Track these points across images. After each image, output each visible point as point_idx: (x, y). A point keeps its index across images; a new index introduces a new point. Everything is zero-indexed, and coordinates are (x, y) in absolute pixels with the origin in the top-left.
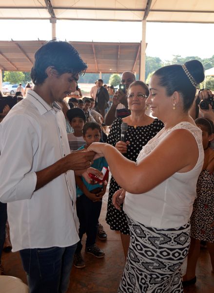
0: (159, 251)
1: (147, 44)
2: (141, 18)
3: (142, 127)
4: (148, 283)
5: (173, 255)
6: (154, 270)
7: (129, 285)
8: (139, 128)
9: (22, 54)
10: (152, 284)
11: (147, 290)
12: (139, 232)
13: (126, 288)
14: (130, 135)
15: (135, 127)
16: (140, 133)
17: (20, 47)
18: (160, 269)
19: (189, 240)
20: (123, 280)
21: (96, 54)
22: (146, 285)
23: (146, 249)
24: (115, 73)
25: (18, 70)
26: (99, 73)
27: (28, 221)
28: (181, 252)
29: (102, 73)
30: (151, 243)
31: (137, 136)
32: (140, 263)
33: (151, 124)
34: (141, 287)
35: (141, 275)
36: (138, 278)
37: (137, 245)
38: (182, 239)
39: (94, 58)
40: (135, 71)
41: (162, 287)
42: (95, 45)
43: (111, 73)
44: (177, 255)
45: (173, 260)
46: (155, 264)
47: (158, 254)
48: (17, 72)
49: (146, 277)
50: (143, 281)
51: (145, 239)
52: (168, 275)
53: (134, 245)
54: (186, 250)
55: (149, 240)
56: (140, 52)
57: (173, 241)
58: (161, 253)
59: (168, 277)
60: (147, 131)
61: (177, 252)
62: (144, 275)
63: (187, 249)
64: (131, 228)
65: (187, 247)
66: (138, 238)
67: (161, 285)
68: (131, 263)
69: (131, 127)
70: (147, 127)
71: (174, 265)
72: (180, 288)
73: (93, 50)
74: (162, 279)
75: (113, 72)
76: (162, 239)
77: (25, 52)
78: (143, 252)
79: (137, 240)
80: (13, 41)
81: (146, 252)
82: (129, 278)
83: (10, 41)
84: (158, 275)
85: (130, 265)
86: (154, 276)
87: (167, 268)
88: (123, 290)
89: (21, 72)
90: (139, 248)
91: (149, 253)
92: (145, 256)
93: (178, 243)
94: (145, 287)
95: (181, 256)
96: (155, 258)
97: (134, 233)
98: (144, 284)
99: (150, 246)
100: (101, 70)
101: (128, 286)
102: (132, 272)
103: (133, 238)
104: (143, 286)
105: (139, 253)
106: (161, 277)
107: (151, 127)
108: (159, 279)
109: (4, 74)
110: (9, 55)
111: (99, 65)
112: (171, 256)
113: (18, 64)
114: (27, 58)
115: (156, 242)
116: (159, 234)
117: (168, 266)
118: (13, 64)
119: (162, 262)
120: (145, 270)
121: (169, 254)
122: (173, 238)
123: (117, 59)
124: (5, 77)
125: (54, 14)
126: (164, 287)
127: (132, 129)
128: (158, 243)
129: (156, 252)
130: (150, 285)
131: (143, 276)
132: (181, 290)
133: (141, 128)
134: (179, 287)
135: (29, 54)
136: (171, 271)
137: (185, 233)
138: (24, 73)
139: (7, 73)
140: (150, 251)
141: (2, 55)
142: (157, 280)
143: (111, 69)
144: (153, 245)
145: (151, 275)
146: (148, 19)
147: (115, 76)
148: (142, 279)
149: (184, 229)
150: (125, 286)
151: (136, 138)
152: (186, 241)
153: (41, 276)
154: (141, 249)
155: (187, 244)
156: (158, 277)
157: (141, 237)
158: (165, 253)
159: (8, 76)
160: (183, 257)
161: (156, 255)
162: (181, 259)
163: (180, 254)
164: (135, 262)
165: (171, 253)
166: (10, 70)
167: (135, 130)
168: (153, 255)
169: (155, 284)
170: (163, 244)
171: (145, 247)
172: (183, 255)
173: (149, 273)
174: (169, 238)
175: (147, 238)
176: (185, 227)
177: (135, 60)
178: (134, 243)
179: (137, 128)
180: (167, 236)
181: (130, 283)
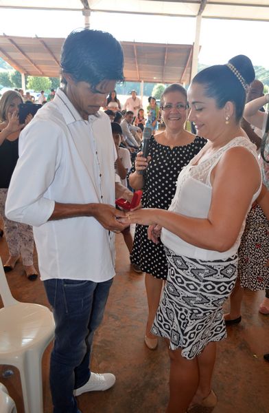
0: (203, 284)
1: (201, 46)
2: (196, 13)
3: (181, 147)
4: (188, 318)
5: (219, 289)
6: (196, 305)
7: (166, 320)
8: (176, 149)
9: (49, 55)
10: (192, 320)
11: (187, 326)
12: (181, 264)
13: (162, 324)
14: (165, 158)
15: (172, 148)
16: (178, 156)
17: (46, 46)
18: (203, 303)
19: (236, 273)
20: (159, 315)
21: (138, 58)
22: (186, 321)
23: (188, 282)
24: (160, 83)
25: (43, 74)
26: (141, 82)
27: (57, 248)
28: (228, 286)
29: (144, 82)
30: (194, 275)
31: (173, 159)
32: (181, 297)
33: (192, 144)
34: (180, 322)
35: (181, 310)
36: (177, 313)
37: (177, 277)
38: (230, 271)
39: (135, 63)
40: (184, 80)
41: (204, 323)
42: (136, 46)
43: (156, 82)
44: (222, 288)
45: (218, 294)
46: (198, 299)
47: (202, 287)
48: (43, 77)
49: (186, 312)
50: (183, 317)
51: (187, 271)
52: (211, 311)
53: (174, 277)
54: (233, 284)
55: (192, 273)
56: (192, 57)
57: (219, 273)
58: (205, 286)
59: (211, 313)
60: (186, 152)
61: (223, 285)
62: (183, 310)
63: (234, 282)
64: (169, 259)
65: (234, 280)
66: (179, 270)
67: (203, 321)
68: (169, 298)
69: (166, 147)
70: (187, 148)
71: (219, 299)
72: (222, 325)
73: (134, 52)
74: (204, 314)
75: (157, 81)
76: (207, 271)
77: (52, 53)
78: (184, 285)
79: (177, 273)
80: (37, 38)
81: (188, 285)
82: (166, 313)
83: (34, 38)
84: (200, 310)
85: (168, 299)
86: (196, 311)
87: (210, 303)
88: (158, 326)
89: (47, 78)
90: (180, 281)
91: (192, 287)
92: (186, 290)
93: (225, 276)
94: (184, 323)
95: (227, 290)
96: (198, 291)
97: (173, 265)
98: (183, 319)
99: (193, 279)
100: (143, 79)
101: (164, 322)
102: (170, 306)
103: (172, 270)
104: (183, 322)
105: (180, 286)
106: (203, 312)
107: (192, 148)
108: (201, 315)
109: (28, 80)
110: (34, 56)
111: (141, 72)
112: (216, 290)
113: (44, 68)
114: (54, 60)
115: (200, 274)
116: (204, 265)
117: (211, 301)
118: (38, 68)
119: (205, 297)
120: (186, 305)
121: (214, 288)
122: (219, 271)
123: (163, 64)
124: (28, 84)
125: (87, 4)
126: (206, 322)
127: (167, 151)
128: (202, 275)
129: (199, 285)
130: (190, 321)
131: (183, 312)
132: (224, 327)
133: (178, 148)
134: (221, 323)
135: (57, 56)
136: (215, 306)
137: (233, 265)
138: (51, 79)
139: (30, 78)
140: (192, 284)
141: (25, 55)
142: (199, 315)
143: (155, 78)
144: (196, 277)
145: (192, 310)
146: (203, 14)
147: (159, 87)
148: (182, 314)
149: (232, 260)
150: (161, 321)
151: (173, 162)
152: (234, 274)
153: (67, 312)
154: (183, 283)
155: (234, 277)
156: (200, 313)
157: (182, 269)
158: (209, 287)
159: (31, 83)
160: (229, 291)
161: (199, 288)
162: (227, 293)
163: (226, 287)
164: (175, 296)
165: (216, 286)
166: (35, 74)
167: (171, 152)
168: (196, 289)
169: (196, 320)
170: (208, 276)
171: (187, 279)
172: (229, 289)
173: (190, 308)
174: (216, 270)
175: (189, 270)
176: (233, 258)
177: (185, 67)
178: (173, 275)
179: (174, 148)
180: (213, 268)
181: (167, 319)
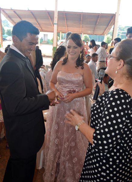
9: (34, 20)
17: (33, 15)
21: (82, 21)
24: (92, 34)
26: (82, 34)
39: (80, 24)
40: (105, 33)
73: (81, 18)
77: (36, 19)
83: (27, 11)
111: (83, 29)
135: (38, 20)
143: (89, 32)
147: (85, 37)
177: (108, 26)
